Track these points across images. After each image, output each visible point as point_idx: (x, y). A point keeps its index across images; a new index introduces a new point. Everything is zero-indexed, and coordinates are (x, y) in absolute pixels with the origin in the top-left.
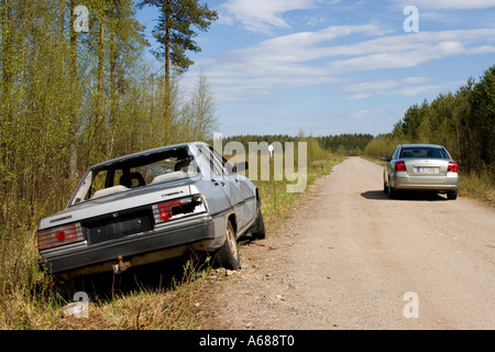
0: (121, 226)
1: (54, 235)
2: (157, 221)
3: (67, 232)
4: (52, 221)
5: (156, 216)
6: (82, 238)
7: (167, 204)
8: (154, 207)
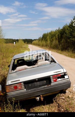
0: (38, 83)
1: (13, 87)
2: (52, 82)
3: (18, 86)
4: (12, 82)
5: (52, 80)
6: (24, 88)
7: (56, 76)
8: (51, 77)
